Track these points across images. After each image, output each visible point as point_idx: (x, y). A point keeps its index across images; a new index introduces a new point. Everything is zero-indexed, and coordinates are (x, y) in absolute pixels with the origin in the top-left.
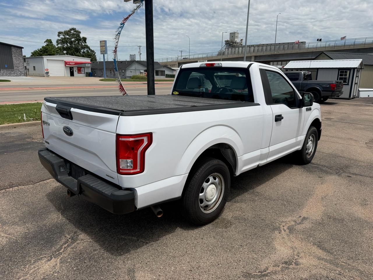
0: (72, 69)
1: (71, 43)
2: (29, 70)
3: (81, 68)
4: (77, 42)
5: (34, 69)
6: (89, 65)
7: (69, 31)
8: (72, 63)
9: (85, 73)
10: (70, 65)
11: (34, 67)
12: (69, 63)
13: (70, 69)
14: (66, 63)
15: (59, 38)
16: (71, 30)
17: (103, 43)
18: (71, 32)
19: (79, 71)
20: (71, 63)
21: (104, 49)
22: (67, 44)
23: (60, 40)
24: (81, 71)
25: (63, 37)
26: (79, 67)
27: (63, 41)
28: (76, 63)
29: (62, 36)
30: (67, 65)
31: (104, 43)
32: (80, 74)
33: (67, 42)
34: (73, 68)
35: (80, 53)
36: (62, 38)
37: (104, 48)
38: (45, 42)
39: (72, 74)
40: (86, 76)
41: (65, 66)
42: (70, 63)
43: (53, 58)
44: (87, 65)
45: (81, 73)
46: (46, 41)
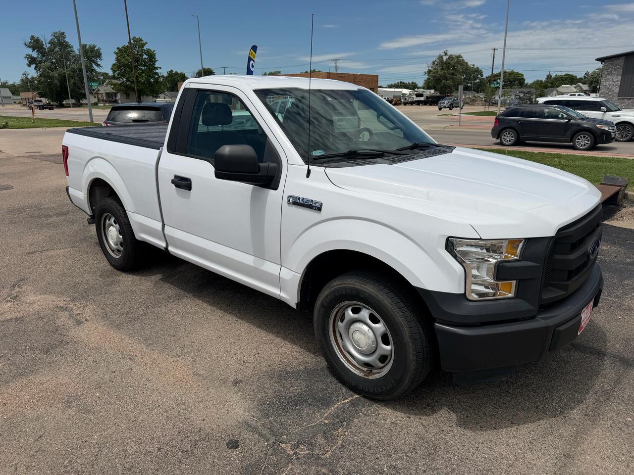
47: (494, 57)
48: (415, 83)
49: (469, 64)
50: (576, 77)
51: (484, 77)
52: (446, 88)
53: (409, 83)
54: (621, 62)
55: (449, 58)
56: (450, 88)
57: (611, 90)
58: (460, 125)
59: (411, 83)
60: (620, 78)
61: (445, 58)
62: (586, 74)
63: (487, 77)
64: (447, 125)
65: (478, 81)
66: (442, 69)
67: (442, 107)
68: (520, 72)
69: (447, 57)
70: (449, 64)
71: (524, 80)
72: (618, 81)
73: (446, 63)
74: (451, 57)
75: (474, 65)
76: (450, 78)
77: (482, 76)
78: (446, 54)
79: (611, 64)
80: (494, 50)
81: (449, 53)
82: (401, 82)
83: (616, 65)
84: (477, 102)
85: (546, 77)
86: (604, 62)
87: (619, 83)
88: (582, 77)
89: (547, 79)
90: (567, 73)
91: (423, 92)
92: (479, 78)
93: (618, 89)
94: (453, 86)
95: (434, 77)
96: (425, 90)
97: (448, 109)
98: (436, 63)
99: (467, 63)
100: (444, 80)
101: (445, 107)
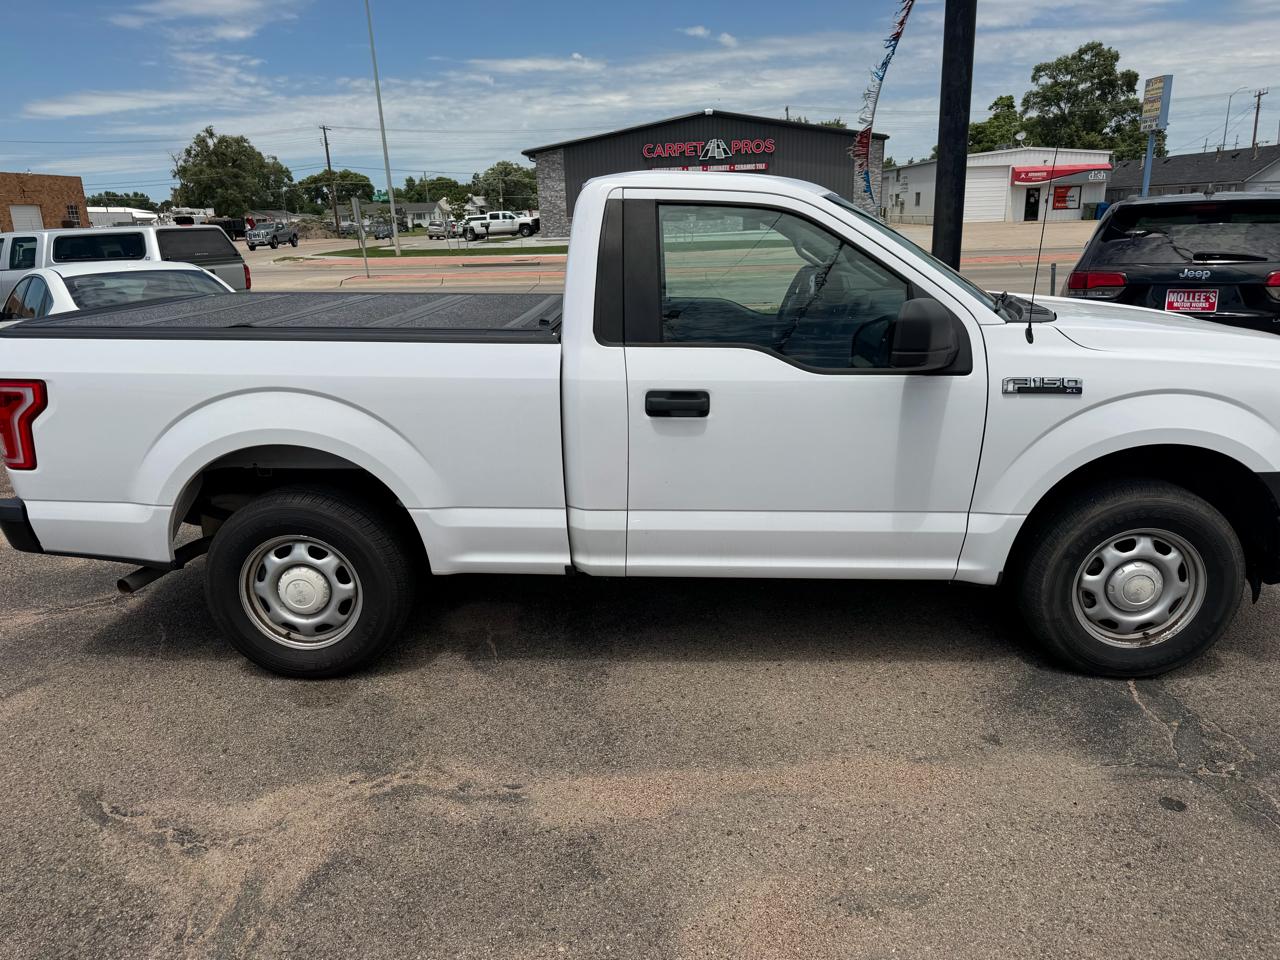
0: (1033, 195)
1: (1074, 98)
2: (905, 206)
3: (1069, 188)
4: (1098, 93)
5: (918, 203)
6: (1102, 176)
7: (1074, 58)
8: (1039, 174)
9: (1082, 205)
10: (1030, 180)
11: (918, 194)
12: (1027, 173)
13: (1029, 196)
14: (1016, 175)
15: (1035, 88)
16: (1082, 52)
17: (1155, 86)
18: (1082, 60)
19: (1059, 202)
20: (1036, 174)
21: (1157, 109)
22: (1059, 107)
23: (1036, 95)
24: (1065, 201)
25: (1050, 81)
26: (1061, 184)
27: (1047, 97)
28: (1053, 173)
29: (1045, 80)
30: (1017, 183)
31: (1161, 85)
32: (1059, 211)
33: (1058, 98)
34: (1038, 190)
35: (1100, 132)
36: (1044, 87)
37: (1157, 105)
38: (990, 108)
39: (1031, 213)
40: (1083, 219)
41: (1012, 184)
42: (1030, 175)
43: (981, 161)
44: (1092, 177)
45: (1067, 208)
46: (996, 104)
47: (327, 144)
48: (142, 195)
49: (264, 155)
50: (456, 183)
51: (296, 182)
52: (229, 205)
53: (127, 195)
54: (559, 157)
55: (219, 143)
56: (237, 206)
57: (555, 206)
58: (368, 276)
59: (131, 194)
60: (563, 185)
61: (211, 143)
62: (474, 177)
63: (300, 183)
64: (343, 278)
65: (285, 189)
66: (210, 165)
67: (256, 242)
68: (362, 173)
69: (216, 140)
70: (224, 154)
71: (370, 187)
72: (562, 190)
73: (215, 152)
74: (223, 140)
75: (275, 158)
76: (233, 184)
77: (291, 179)
78: (211, 135)
79: (547, 161)
80: (324, 129)
81: (219, 132)
82: (107, 193)
83: (554, 164)
84: (313, 232)
85: (405, 183)
86: (534, 157)
87: (563, 193)
88: (470, 183)
89: (408, 186)
90: (440, 175)
91: (191, 213)
92: (285, 185)
93: (565, 204)
94: (245, 202)
95: (198, 183)
96: (195, 210)
97: (269, 247)
98: (193, 152)
99: (260, 154)
100: (221, 187)
101: (262, 244)
